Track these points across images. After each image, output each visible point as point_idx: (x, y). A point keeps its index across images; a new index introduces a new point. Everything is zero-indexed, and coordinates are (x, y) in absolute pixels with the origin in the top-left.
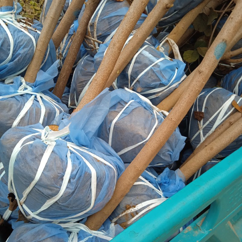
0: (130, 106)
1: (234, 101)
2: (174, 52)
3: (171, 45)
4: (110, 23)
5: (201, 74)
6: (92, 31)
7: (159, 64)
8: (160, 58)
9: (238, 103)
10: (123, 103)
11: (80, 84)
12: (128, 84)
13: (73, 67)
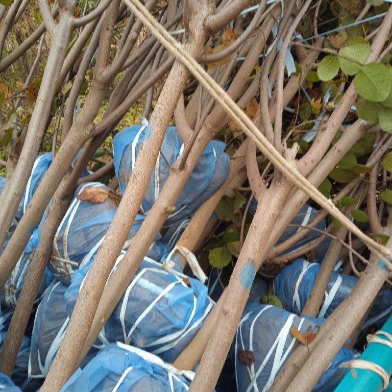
0: (127, 380)
1: (292, 327)
2: (191, 265)
3: (184, 255)
4: (88, 236)
5: (227, 315)
6: (61, 248)
7: (167, 296)
8: (168, 285)
9: (299, 329)
10: (113, 377)
11: (45, 336)
12: (123, 333)
13: (36, 302)
